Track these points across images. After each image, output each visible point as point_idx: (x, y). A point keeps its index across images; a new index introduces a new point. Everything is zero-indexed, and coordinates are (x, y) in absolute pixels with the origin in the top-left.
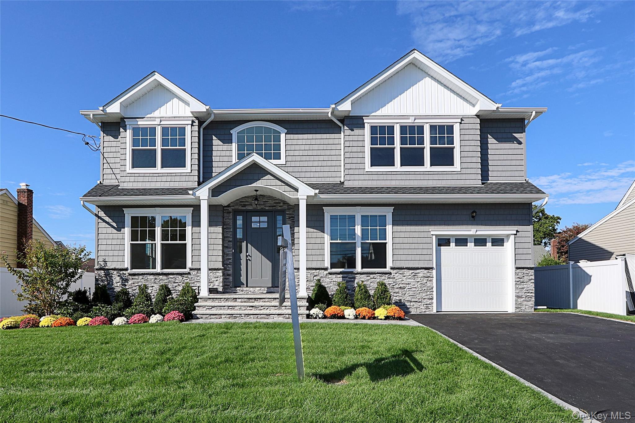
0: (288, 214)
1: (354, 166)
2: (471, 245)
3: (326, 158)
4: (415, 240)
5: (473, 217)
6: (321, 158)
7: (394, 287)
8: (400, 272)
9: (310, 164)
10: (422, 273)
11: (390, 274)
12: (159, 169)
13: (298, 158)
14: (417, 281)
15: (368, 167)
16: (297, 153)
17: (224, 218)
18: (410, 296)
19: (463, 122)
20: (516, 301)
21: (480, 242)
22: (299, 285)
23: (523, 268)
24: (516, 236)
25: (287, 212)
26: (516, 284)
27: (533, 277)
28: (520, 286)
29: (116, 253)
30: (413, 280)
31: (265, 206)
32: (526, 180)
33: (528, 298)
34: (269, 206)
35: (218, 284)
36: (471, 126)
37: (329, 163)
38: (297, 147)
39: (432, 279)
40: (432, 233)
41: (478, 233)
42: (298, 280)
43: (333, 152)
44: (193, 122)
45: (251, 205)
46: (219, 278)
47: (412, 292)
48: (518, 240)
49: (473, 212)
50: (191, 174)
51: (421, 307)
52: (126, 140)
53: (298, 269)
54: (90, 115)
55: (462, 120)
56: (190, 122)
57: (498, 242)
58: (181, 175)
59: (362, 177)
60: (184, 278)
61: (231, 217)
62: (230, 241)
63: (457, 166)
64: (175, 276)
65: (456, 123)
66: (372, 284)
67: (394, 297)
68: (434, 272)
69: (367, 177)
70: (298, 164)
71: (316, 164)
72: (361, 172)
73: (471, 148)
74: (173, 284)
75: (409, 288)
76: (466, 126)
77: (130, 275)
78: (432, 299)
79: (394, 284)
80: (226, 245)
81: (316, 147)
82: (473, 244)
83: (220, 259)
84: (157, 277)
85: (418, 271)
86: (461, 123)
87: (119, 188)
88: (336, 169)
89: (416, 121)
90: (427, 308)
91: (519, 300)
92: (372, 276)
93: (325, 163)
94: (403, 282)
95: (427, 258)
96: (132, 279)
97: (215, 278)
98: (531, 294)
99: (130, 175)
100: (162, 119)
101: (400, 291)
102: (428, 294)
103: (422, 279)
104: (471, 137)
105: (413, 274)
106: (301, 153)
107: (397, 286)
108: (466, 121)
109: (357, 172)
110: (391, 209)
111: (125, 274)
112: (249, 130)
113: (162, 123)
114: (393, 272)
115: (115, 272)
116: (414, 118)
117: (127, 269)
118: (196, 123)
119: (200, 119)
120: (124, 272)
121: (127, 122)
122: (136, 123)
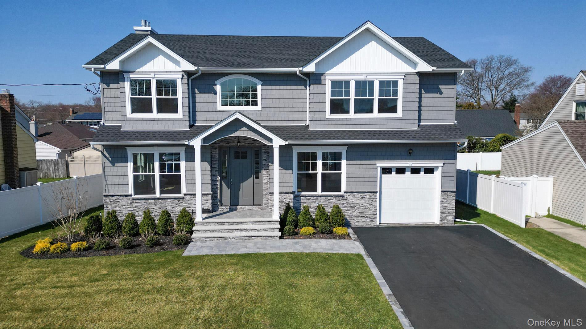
0: (264, 150)
1: (316, 114)
2: (408, 173)
3: (294, 105)
4: (364, 171)
5: (410, 153)
6: (291, 105)
7: (346, 206)
8: (351, 195)
9: (282, 110)
10: (368, 195)
11: (343, 196)
12: (155, 114)
13: (272, 105)
14: (365, 201)
15: (328, 115)
16: (271, 101)
17: (211, 152)
18: (359, 212)
19: (405, 78)
20: (441, 216)
21: (416, 171)
22: (273, 205)
23: (448, 192)
24: (443, 167)
25: (263, 148)
26: (441, 203)
27: (455, 198)
28: (444, 205)
29: (121, 182)
30: (361, 201)
31: (245, 143)
32: (454, 123)
33: (450, 214)
34: (249, 143)
35: (208, 206)
36: (412, 81)
37: (297, 110)
38: (271, 96)
39: (376, 200)
40: (377, 165)
41: (413, 165)
42: (272, 201)
43: (300, 101)
44: (183, 76)
45: (234, 142)
46: (208, 201)
47: (360, 210)
48: (445, 170)
49: (411, 150)
50: (183, 119)
51: (367, 221)
52: (125, 90)
53: (272, 193)
55: (405, 76)
56: (181, 76)
57: (429, 171)
58: (174, 120)
59: (323, 123)
60: (180, 202)
61: (217, 152)
62: (216, 171)
63: (399, 113)
64: (172, 200)
65: (400, 79)
66: (329, 204)
67: (347, 214)
68: (378, 194)
69: (327, 122)
70: (271, 110)
71: (286, 110)
72: (322, 118)
73: (411, 99)
74: (171, 206)
75: (358, 206)
76: (408, 82)
77: (133, 199)
78: (376, 215)
79: (346, 204)
80: (213, 174)
81: (286, 96)
82: (410, 173)
83: (209, 186)
84: (157, 201)
85: (365, 194)
86: (404, 79)
87: (121, 130)
88: (302, 114)
89: (368, 77)
90: (372, 221)
91: (443, 215)
92: (329, 198)
93: (293, 110)
94: (353, 202)
95: (373, 184)
96: (136, 203)
97: (206, 201)
98: (453, 211)
99: (130, 119)
100: (155, 72)
101: (351, 209)
102: (373, 211)
103: (369, 200)
104: (411, 90)
105: (361, 196)
106: (274, 101)
107: (349, 205)
108: (407, 77)
109: (319, 118)
110: (346, 148)
111: (130, 199)
112: (231, 82)
113: (156, 76)
114: (346, 195)
115: (121, 198)
116: (366, 75)
117: (131, 195)
118: (186, 77)
119: (189, 74)
120: (129, 198)
121: (125, 75)
122: (133, 76)
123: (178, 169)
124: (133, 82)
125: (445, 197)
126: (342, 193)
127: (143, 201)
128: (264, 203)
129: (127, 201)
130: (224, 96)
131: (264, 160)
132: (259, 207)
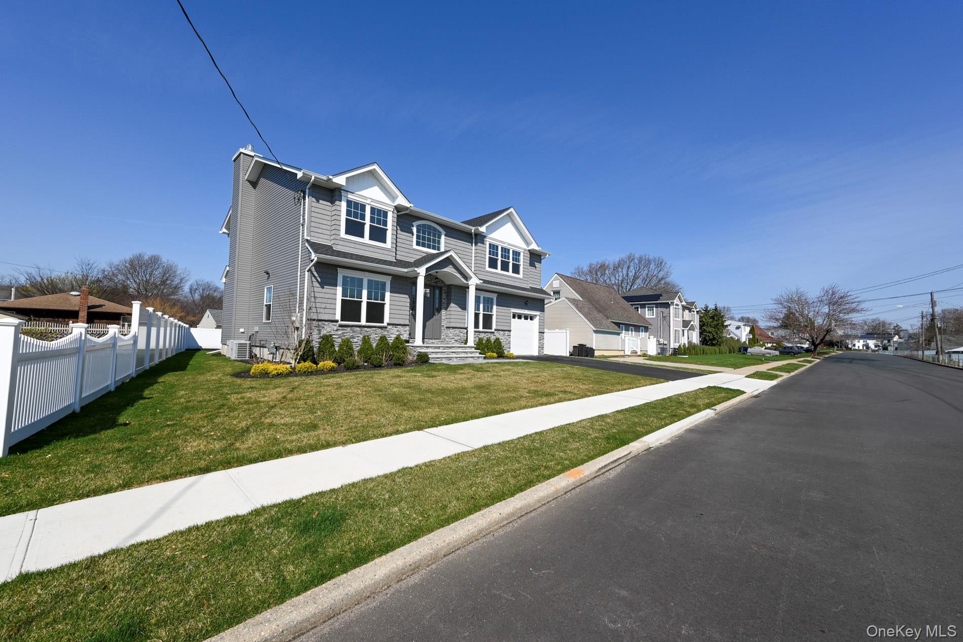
1: (480, 266)
4: (505, 314)
5: (526, 304)
6: (462, 256)
8: (498, 332)
10: (506, 334)
11: (494, 333)
12: (366, 240)
15: (488, 268)
19: (524, 252)
21: (526, 317)
22: (451, 338)
23: (541, 333)
24: (538, 316)
25: (443, 288)
26: (539, 341)
27: (544, 338)
28: (540, 343)
29: (328, 306)
30: (503, 338)
32: (541, 287)
33: (542, 348)
35: (406, 336)
36: (527, 255)
37: (466, 260)
38: (454, 246)
39: (510, 336)
40: (512, 311)
41: (525, 312)
42: (448, 335)
43: (468, 253)
44: (394, 210)
46: (407, 332)
48: (539, 318)
49: (527, 301)
50: (390, 250)
52: (340, 209)
54: (312, 176)
56: (392, 210)
57: (533, 318)
58: (383, 249)
59: (484, 273)
60: (382, 331)
63: (521, 275)
64: (376, 329)
65: (522, 252)
68: (510, 333)
69: (487, 274)
73: (526, 267)
74: (372, 335)
76: (525, 255)
77: (340, 326)
78: (510, 349)
81: (459, 248)
82: (523, 318)
83: (408, 317)
84: (363, 329)
85: (505, 332)
87: (332, 248)
89: (507, 246)
92: (487, 334)
95: (509, 324)
96: (342, 330)
97: (404, 332)
98: (543, 346)
99: (343, 239)
100: (372, 199)
102: (508, 346)
103: (506, 337)
104: (526, 261)
105: (503, 334)
110: (496, 295)
111: (336, 325)
112: (424, 226)
113: (372, 203)
114: (496, 332)
115: (326, 323)
116: (507, 244)
117: (337, 321)
118: (395, 212)
119: (398, 209)
120: (335, 324)
121: (343, 193)
122: (350, 196)
123: (383, 299)
124: (349, 203)
125: (540, 336)
126: (493, 330)
127: (349, 329)
128: (442, 337)
129: (333, 327)
130: (418, 237)
131: (444, 299)
132: (439, 340)
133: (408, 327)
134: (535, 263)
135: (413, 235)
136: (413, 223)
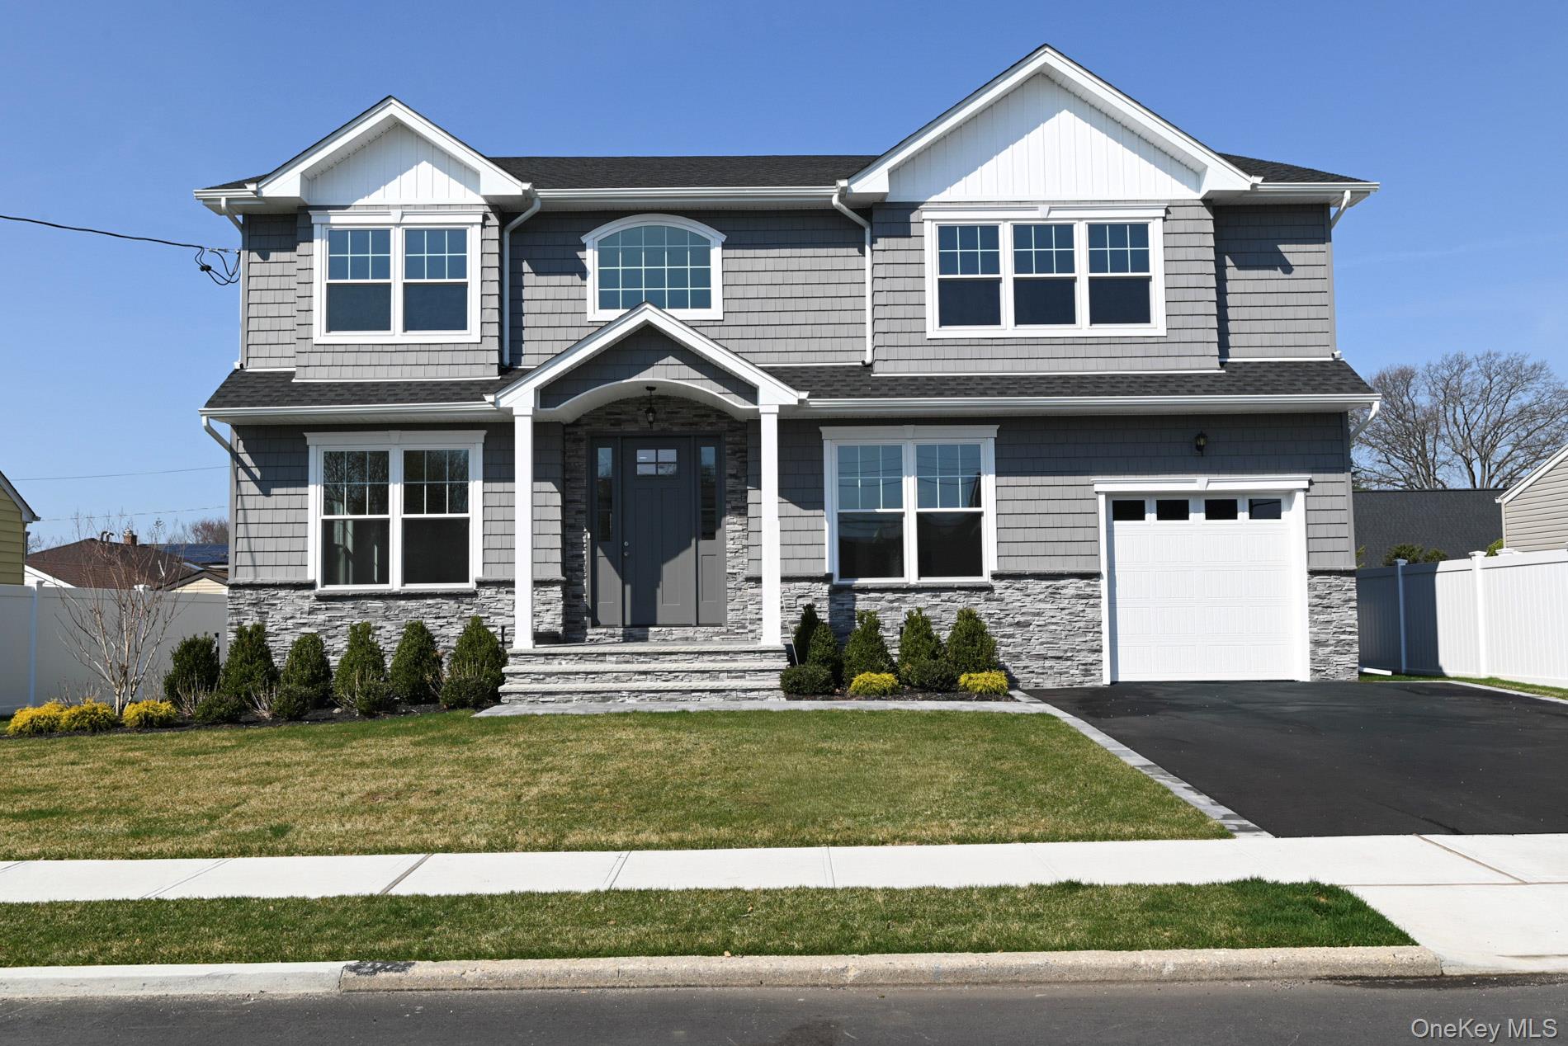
0: (730, 443)
1: (896, 326)
2: (1197, 518)
3: (826, 304)
4: (1054, 507)
5: (1199, 448)
6: (815, 304)
7: (1001, 623)
8: (1017, 586)
9: (787, 318)
10: (1071, 587)
11: (990, 589)
12: (397, 333)
13: (756, 305)
14: (1061, 606)
15: (933, 329)
16: (751, 292)
17: (565, 453)
18: (1042, 644)
19: (1168, 217)
20: (1313, 653)
21: (1220, 508)
22: (761, 619)
23: (1329, 573)
24: (1308, 494)
25: (727, 439)
26: (1312, 612)
27: (1354, 595)
28: (1322, 618)
29: (284, 544)
30: (1049, 606)
31: (671, 424)
32: (1333, 355)
33: (1343, 646)
34: (683, 425)
35: (553, 620)
36: (1191, 226)
37: (835, 317)
38: (754, 278)
39: (1097, 601)
40: (1097, 488)
41: (1213, 487)
42: (757, 606)
43: (844, 290)
44: (485, 217)
45: (636, 421)
46: (553, 606)
47: (1048, 635)
48: (1315, 503)
49: (1201, 436)
50: (480, 347)
51: (1072, 672)
52: (311, 262)
53: (758, 580)
54: (220, 200)
55: (1167, 211)
56: (479, 219)
57: (1267, 508)
58: (455, 348)
59: (917, 353)
60: (463, 607)
61: (583, 452)
62: (580, 512)
63: (1158, 324)
64: (439, 600)
65: (1154, 218)
66: (945, 615)
67: (1003, 648)
68: (1104, 583)
69: (930, 352)
70: (754, 319)
71: (800, 318)
72: (915, 339)
73: (1193, 281)
74: (434, 621)
75: (1038, 623)
76: (1180, 227)
77: (321, 598)
78: (1100, 651)
79: (1001, 616)
80: (570, 521)
81: (800, 277)
82: (1203, 515)
83: (557, 556)
84: (391, 603)
85: (1062, 583)
86: (1165, 219)
87: (294, 381)
88: (852, 330)
89: (1054, 214)
90: (1087, 673)
91: (1321, 651)
92: (945, 596)
93: (823, 318)
94: (1023, 610)
95: (1085, 548)
96: (327, 609)
97: (544, 604)
98: (1351, 637)
99: (321, 349)
100: (406, 209)
101: (1018, 631)
102: (1088, 638)
103: (1073, 601)
104: (1191, 253)
105: (1050, 590)
106: (763, 291)
107: (1009, 619)
108: (1176, 213)
109: (904, 339)
110: (992, 431)
111: (308, 597)
112: (630, 236)
113: (406, 219)
114: (998, 585)
115: (282, 593)
116: (1047, 207)
117: (311, 586)
118: (494, 220)
119: (503, 210)
120: (306, 593)
121: (316, 217)
122: (337, 219)
123: (461, 503)
124: (337, 239)
125: (1321, 590)
126: (985, 579)
127: (349, 605)
128: (730, 616)
129: (300, 602)
130: (605, 279)
131: (732, 476)
132: (716, 629)
133: (558, 588)
134: (1282, 248)
135: (583, 274)
136: (585, 239)
